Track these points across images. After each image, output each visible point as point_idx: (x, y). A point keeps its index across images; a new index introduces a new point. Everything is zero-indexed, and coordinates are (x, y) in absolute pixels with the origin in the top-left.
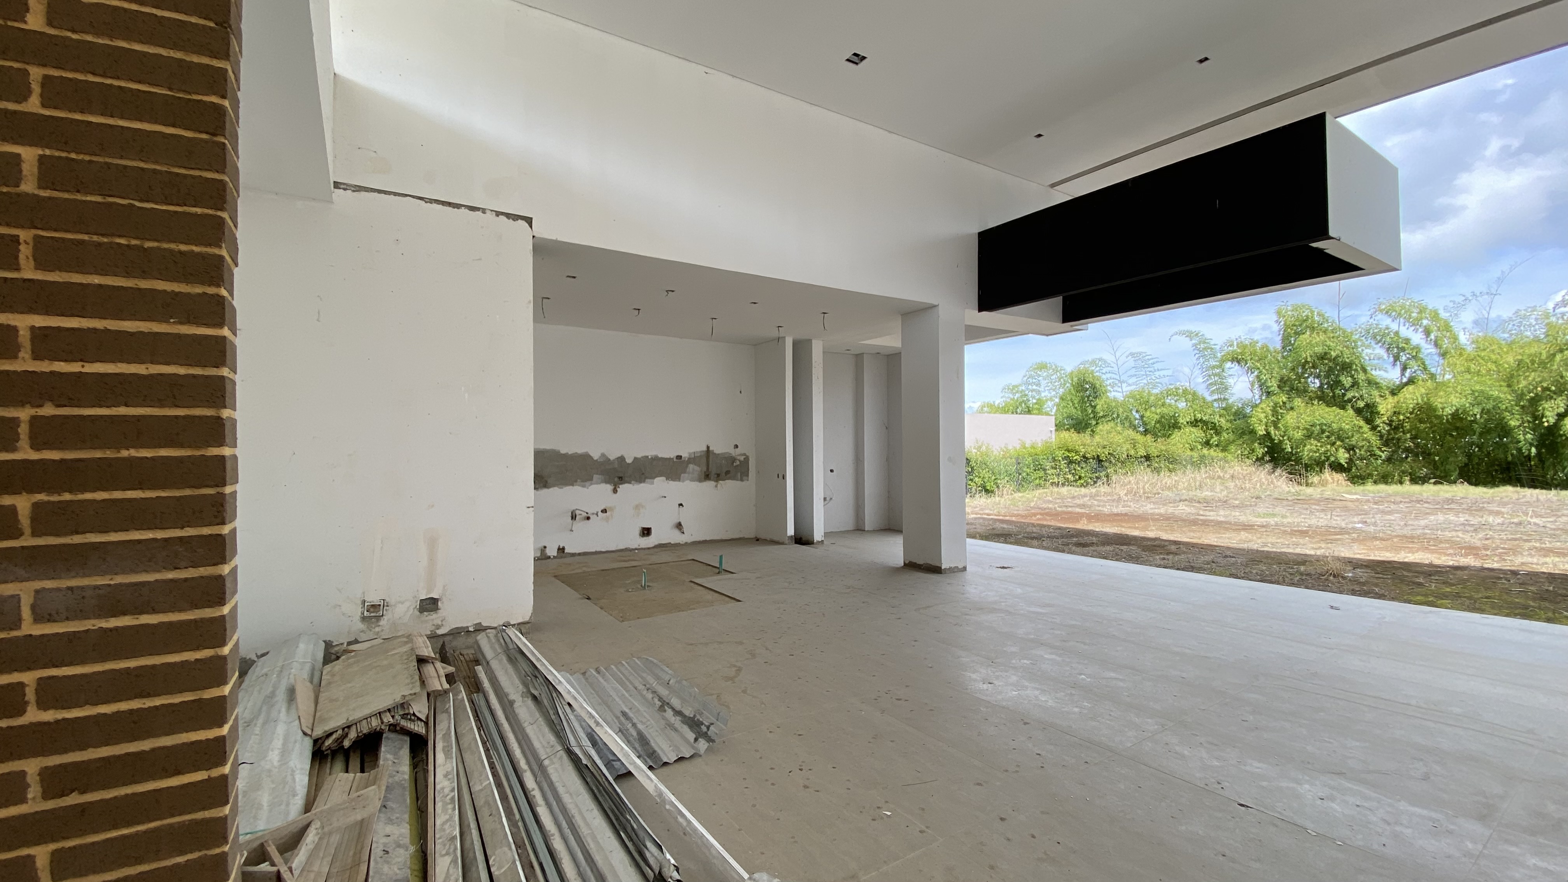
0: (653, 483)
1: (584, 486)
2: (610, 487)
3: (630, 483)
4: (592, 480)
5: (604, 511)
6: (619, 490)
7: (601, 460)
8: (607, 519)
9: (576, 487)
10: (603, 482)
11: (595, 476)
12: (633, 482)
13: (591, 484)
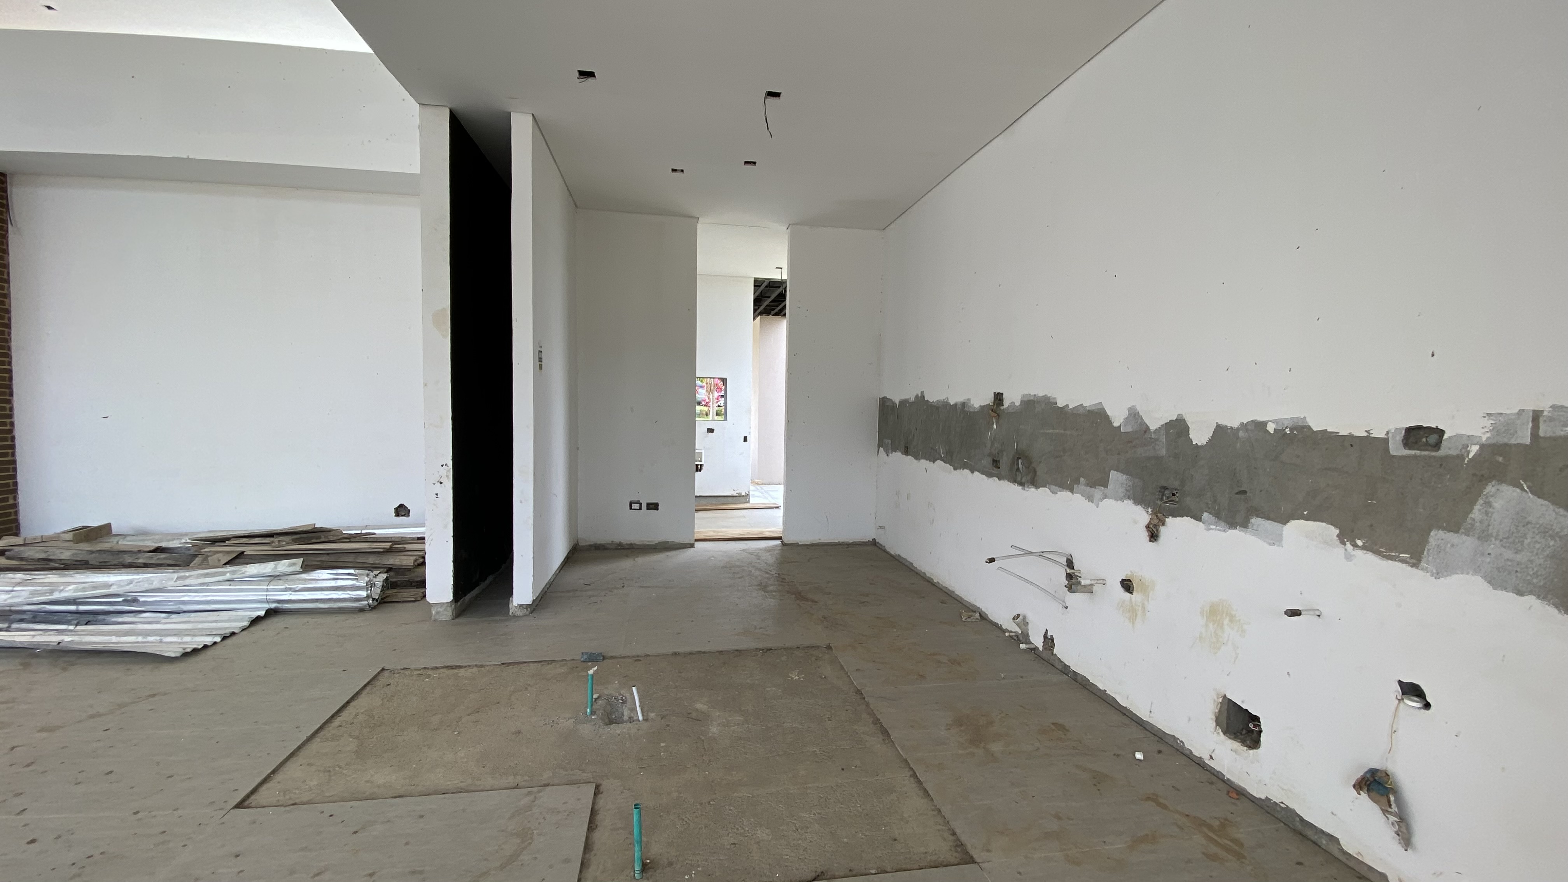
0: (1277, 540)
1: (1090, 499)
2: (1142, 516)
3: (1198, 518)
4: (1105, 485)
5: (1127, 585)
6: (1164, 532)
7: (1129, 429)
8: (1132, 614)
9: (1078, 496)
10: (1129, 498)
11: (1114, 475)
12: (1206, 515)
13: (1105, 497)
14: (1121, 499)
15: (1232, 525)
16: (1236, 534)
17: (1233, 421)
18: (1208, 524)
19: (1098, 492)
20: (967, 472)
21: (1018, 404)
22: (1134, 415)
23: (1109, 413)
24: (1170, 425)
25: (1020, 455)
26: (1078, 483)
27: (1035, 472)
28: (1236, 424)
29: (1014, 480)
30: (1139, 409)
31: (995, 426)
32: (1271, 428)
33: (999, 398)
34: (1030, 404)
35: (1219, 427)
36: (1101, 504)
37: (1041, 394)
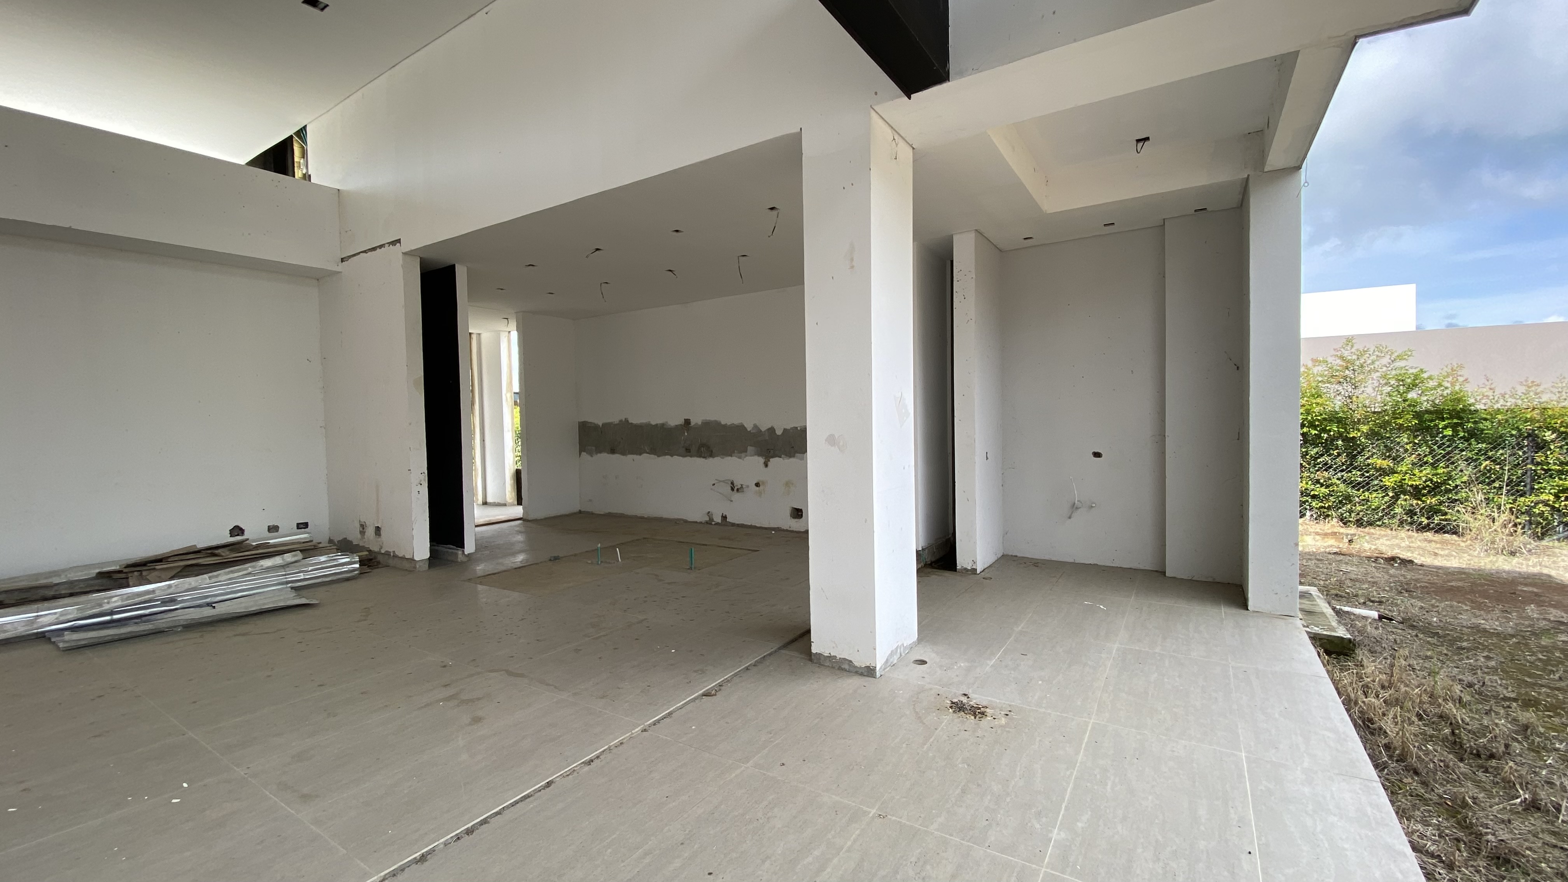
1: (740, 458)
2: (761, 460)
3: (781, 457)
4: (746, 452)
5: (757, 485)
6: (770, 464)
7: (754, 431)
8: (760, 494)
9: (734, 458)
10: (756, 455)
11: (749, 448)
12: (783, 456)
13: (746, 456)
14: (753, 456)
15: (790, 457)
16: (792, 460)
17: (788, 427)
18: (783, 458)
19: (743, 455)
20: (668, 457)
21: (700, 423)
22: (755, 426)
23: (745, 426)
24: (769, 429)
25: (703, 445)
26: (734, 453)
27: (712, 451)
28: (789, 428)
29: (700, 456)
30: (757, 424)
31: (686, 434)
32: (799, 429)
33: (687, 422)
34: (707, 424)
35: (784, 429)
36: (745, 459)
37: (713, 419)
